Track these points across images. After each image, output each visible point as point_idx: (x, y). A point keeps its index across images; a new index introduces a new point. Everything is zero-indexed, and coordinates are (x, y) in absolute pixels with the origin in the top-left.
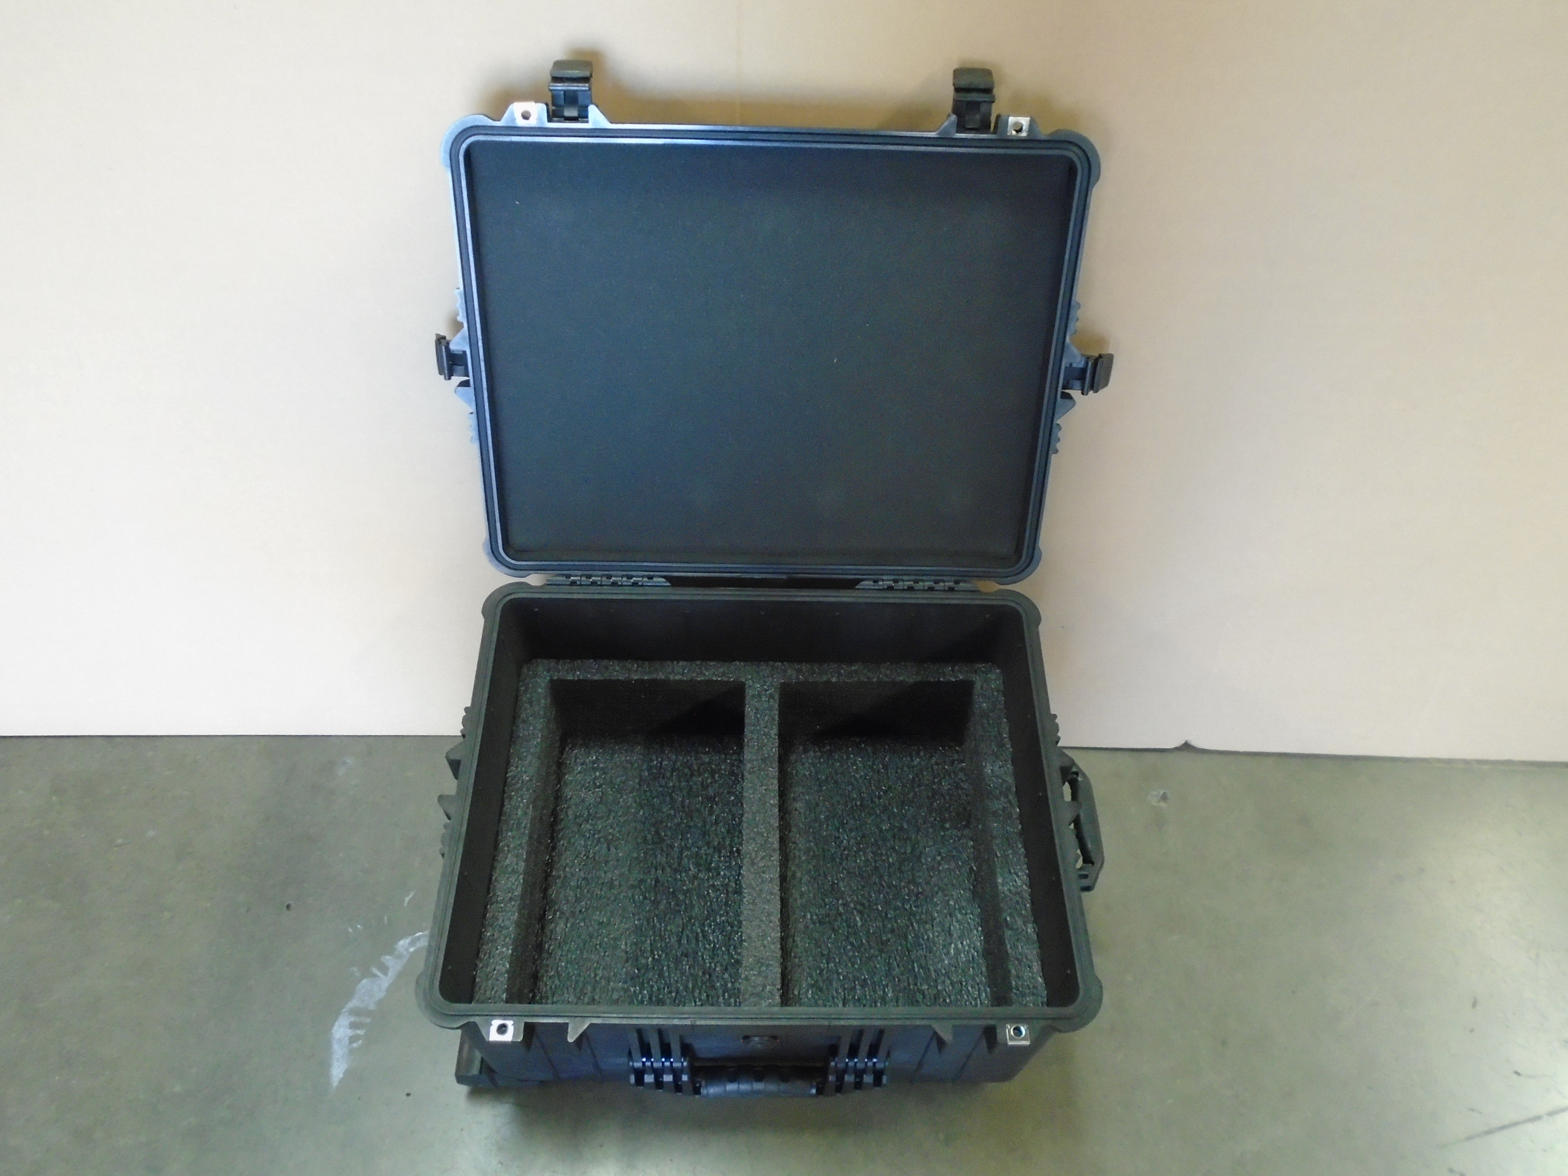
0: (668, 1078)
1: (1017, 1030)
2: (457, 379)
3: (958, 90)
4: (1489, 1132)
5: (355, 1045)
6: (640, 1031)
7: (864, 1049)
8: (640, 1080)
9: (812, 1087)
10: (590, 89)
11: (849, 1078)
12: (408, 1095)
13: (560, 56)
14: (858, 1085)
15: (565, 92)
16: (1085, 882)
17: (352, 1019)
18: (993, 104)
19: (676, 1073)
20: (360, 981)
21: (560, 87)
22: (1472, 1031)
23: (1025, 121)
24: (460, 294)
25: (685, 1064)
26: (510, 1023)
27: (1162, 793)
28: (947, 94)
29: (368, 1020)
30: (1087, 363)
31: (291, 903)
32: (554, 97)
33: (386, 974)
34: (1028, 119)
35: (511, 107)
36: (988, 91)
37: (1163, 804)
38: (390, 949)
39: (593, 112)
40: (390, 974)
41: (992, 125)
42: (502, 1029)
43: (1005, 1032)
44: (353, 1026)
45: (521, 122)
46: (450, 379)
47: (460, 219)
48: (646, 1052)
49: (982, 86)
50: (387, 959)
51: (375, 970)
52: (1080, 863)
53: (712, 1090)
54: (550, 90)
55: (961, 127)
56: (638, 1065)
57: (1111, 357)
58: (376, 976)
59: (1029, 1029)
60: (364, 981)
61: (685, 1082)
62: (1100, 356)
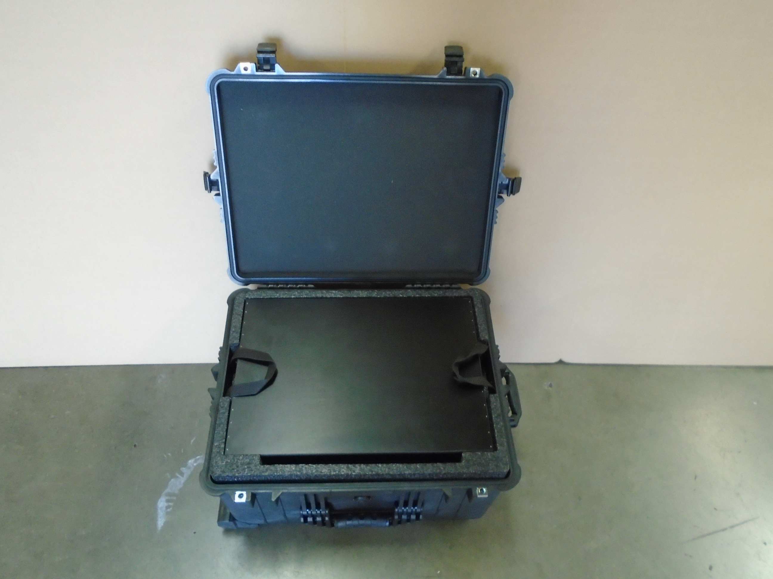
0: (319, 519)
1: (482, 490)
2: (214, 192)
3: (447, 56)
4: (703, 536)
5: (169, 510)
6: (306, 496)
7: (411, 503)
8: (306, 521)
9: (387, 522)
10: (276, 56)
11: (404, 517)
12: (195, 533)
13: (261, 41)
14: (409, 520)
15: (264, 58)
16: (512, 423)
17: (167, 498)
18: (464, 62)
19: (323, 516)
20: (170, 480)
21: (261, 56)
22: (695, 490)
23: (478, 70)
24: (215, 152)
25: (327, 512)
26: (244, 493)
27: (549, 383)
28: (442, 58)
29: (175, 498)
30: (509, 182)
31: (136, 444)
32: (259, 60)
33: (183, 476)
34: (479, 69)
35: (238, 65)
36: (461, 56)
37: (550, 388)
38: (185, 465)
39: (278, 67)
40: (185, 476)
41: (463, 73)
42: (241, 496)
43: (476, 491)
44: (168, 501)
45: (243, 72)
46: (210, 192)
47: (215, 118)
48: (309, 506)
49: (458, 54)
50: (183, 469)
51: (178, 475)
52: (510, 414)
53: (341, 524)
54: (257, 57)
55: (449, 73)
56: (305, 513)
57: (520, 179)
58: (177, 477)
59: (487, 490)
60: (172, 480)
61: (327, 521)
62: (515, 178)
